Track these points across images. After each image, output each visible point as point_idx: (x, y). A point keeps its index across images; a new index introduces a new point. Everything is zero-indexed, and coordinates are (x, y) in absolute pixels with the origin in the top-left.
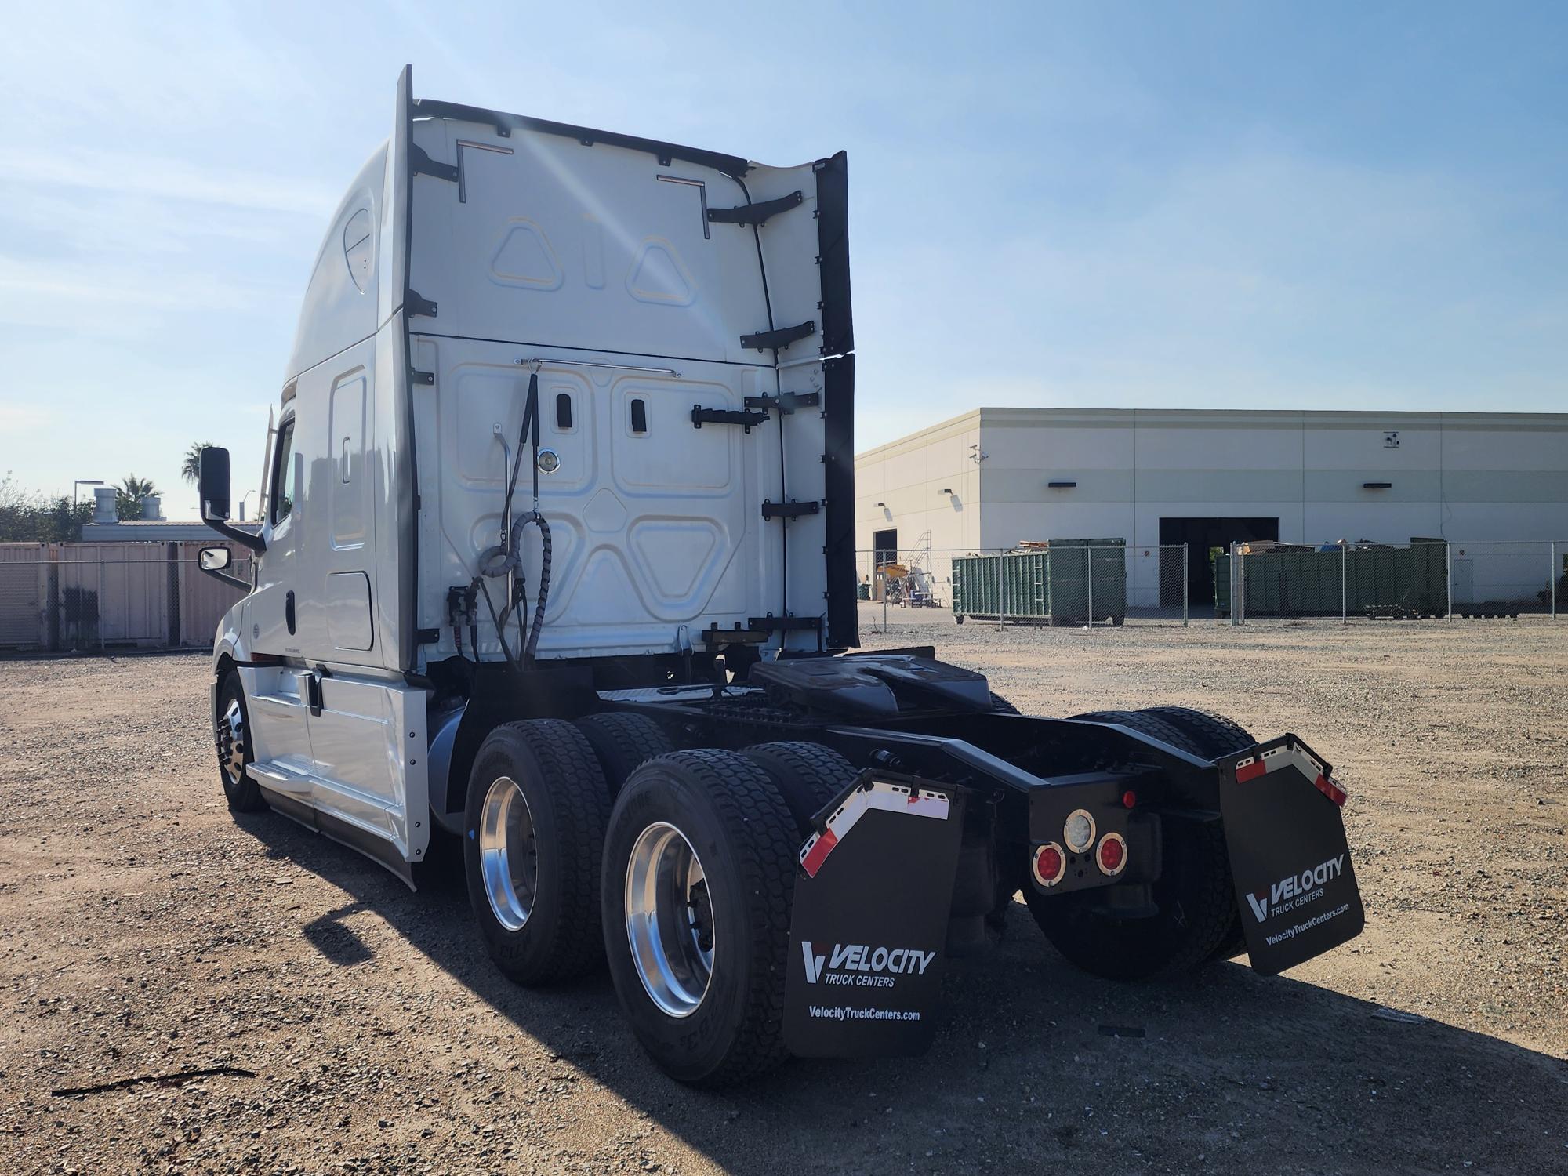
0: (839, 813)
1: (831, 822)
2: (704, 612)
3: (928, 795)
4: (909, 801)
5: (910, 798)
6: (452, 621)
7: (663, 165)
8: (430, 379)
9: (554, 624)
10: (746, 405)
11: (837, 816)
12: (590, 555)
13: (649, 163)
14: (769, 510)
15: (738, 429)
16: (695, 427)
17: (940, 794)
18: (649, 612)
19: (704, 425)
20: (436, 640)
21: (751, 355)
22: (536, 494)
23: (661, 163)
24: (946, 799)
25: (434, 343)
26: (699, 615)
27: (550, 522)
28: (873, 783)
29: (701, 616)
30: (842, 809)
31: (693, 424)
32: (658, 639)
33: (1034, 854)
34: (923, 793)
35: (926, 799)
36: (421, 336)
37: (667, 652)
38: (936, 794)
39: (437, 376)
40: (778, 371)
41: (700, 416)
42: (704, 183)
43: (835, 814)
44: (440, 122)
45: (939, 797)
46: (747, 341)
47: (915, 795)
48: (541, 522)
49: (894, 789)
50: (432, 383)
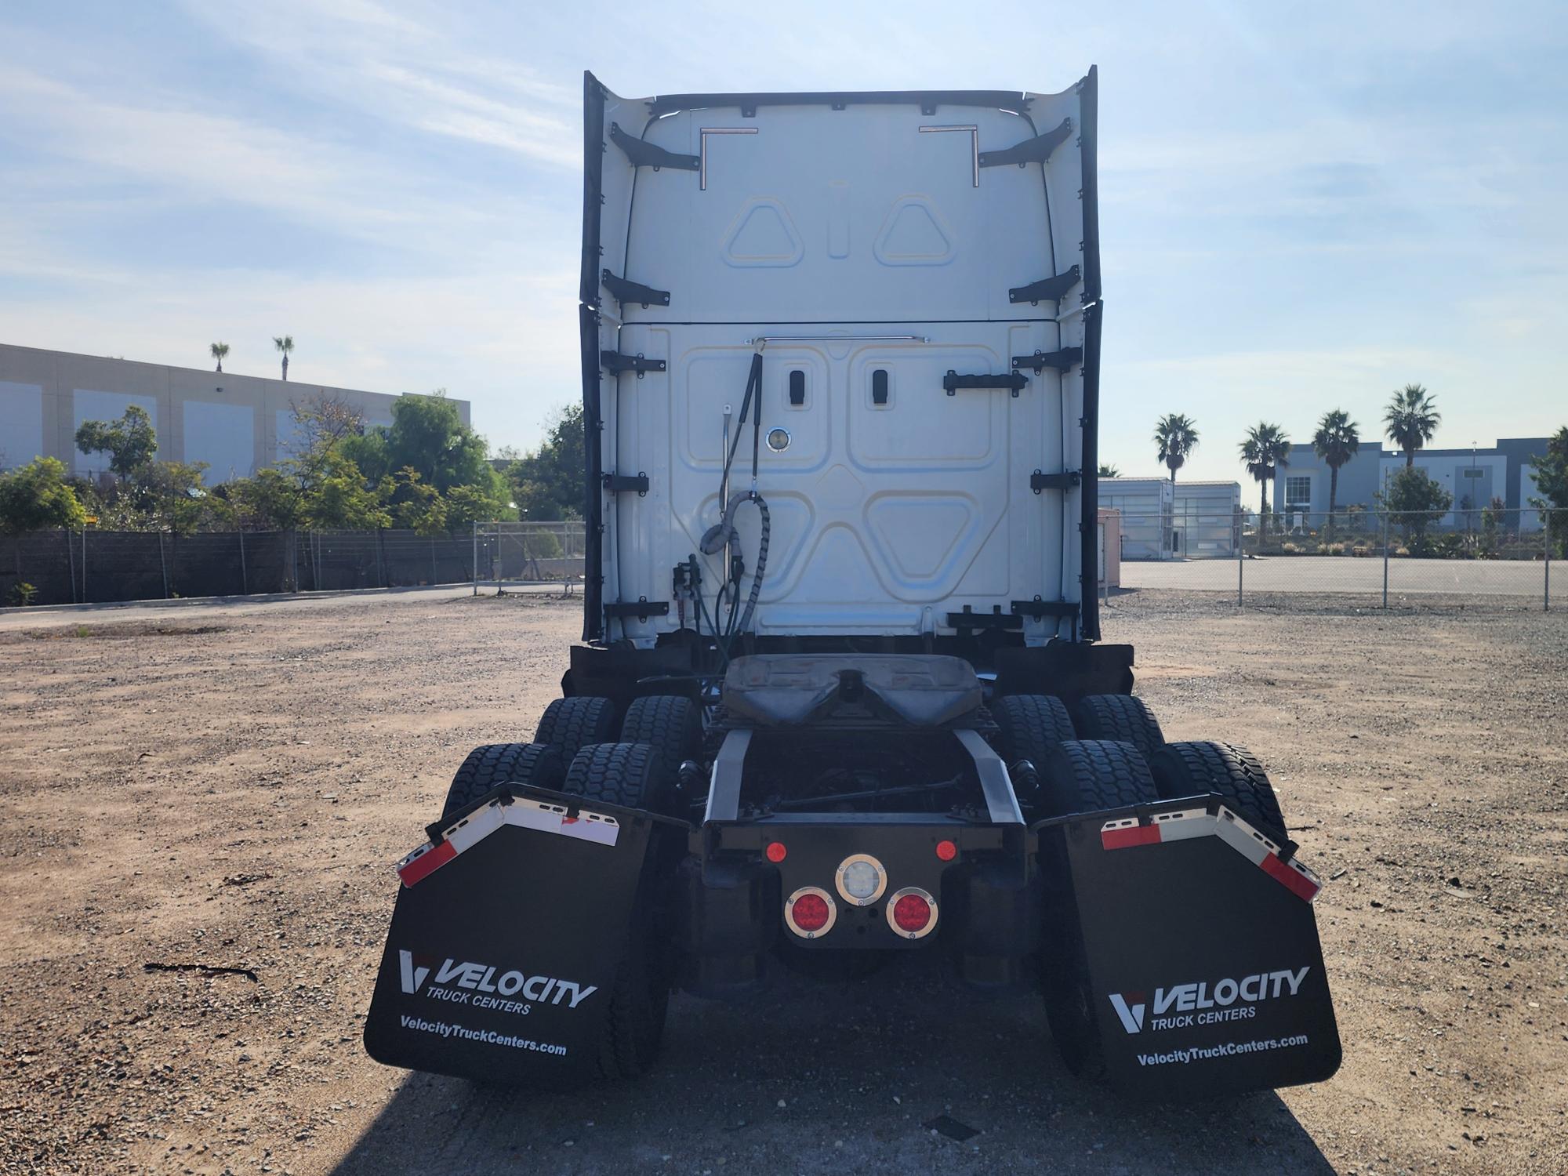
0: (461, 825)
1: (449, 833)
2: (955, 593)
3: (591, 817)
4: (564, 822)
5: (566, 818)
6: (676, 595)
7: (928, 114)
8: (662, 365)
9: (784, 601)
10: (1014, 366)
11: (458, 828)
12: (822, 534)
13: (912, 115)
14: (1039, 482)
15: (1005, 392)
16: (948, 394)
17: (608, 817)
18: (888, 592)
19: (958, 391)
20: (666, 613)
21: (1024, 309)
22: (755, 473)
23: (924, 113)
24: (616, 824)
25: (667, 331)
26: (947, 596)
27: (767, 500)
28: (514, 798)
29: (950, 598)
30: (466, 822)
31: (946, 391)
32: (901, 621)
33: (787, 898)
34: (584, 815)
35: (589, 821)
36: (653, 326)
37: (909, 634)
38: (603, 817)
39: (669, 363)
40: (1059, 323)
41: (954, 383)
42: (976, 126)
43: (456, 825)
44: (686, 113)
45: (606, 820)
46: (1018, 295)
47: (573, 816)
48: (758, 500)
49: (541, 807)
50: (664, 369)
